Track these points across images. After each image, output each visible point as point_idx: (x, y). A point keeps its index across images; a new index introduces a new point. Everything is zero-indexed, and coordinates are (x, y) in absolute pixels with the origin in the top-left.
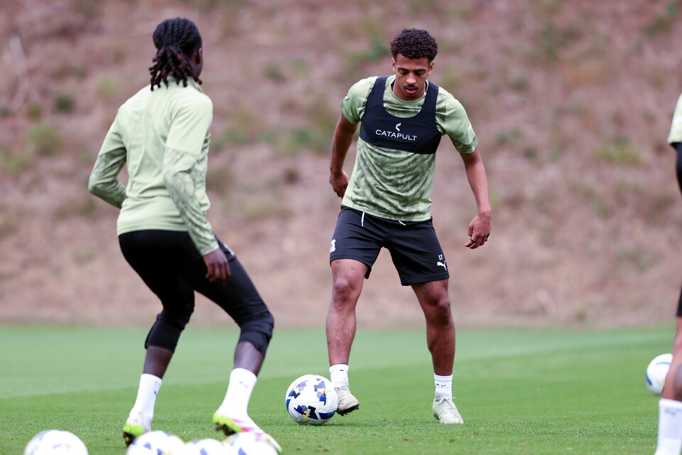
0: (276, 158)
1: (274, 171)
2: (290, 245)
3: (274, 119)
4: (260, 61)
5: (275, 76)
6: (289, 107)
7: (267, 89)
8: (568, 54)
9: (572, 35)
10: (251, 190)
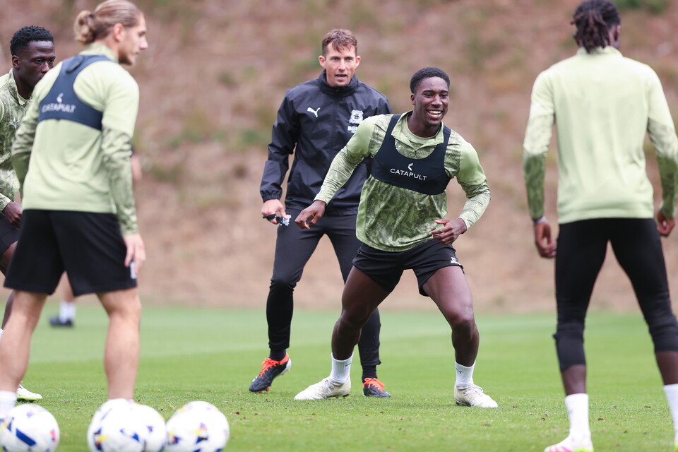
0: (227, 154)
1: (226, 167)
2: (238, 233)
3: (225, 120)
4: (214, 68)
5: (227, 81)
6: (239, 110)
7: (221, 94)
8: (492, 64)
9: (495, 48)
10: (204, 184)
